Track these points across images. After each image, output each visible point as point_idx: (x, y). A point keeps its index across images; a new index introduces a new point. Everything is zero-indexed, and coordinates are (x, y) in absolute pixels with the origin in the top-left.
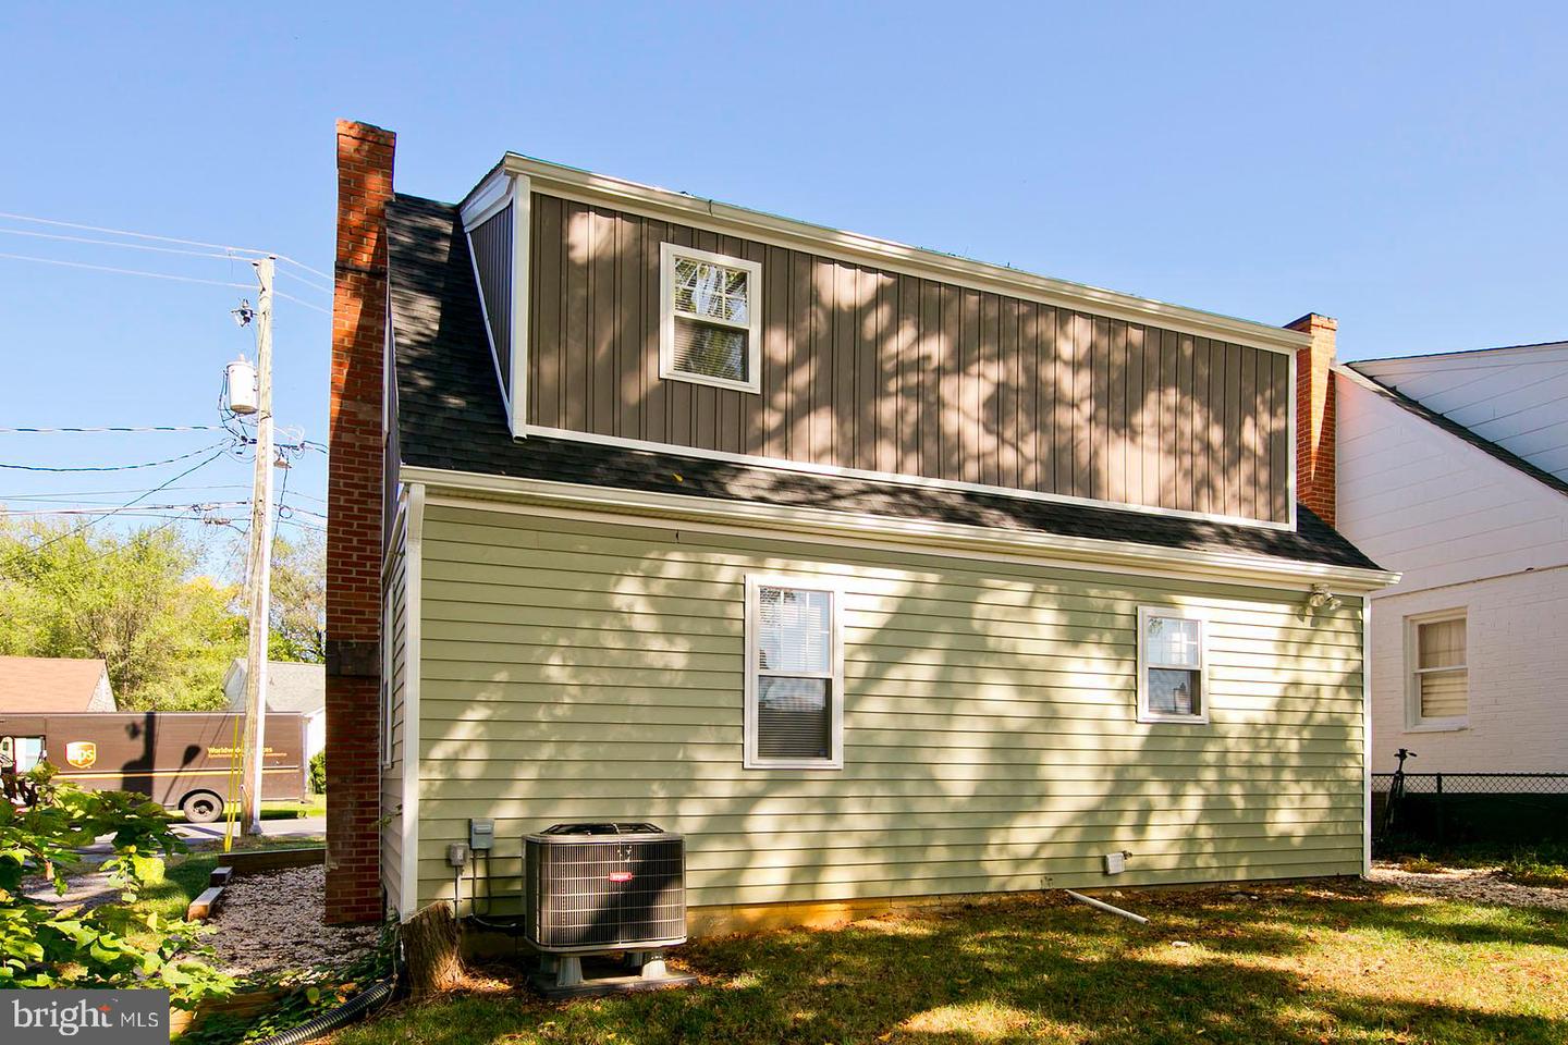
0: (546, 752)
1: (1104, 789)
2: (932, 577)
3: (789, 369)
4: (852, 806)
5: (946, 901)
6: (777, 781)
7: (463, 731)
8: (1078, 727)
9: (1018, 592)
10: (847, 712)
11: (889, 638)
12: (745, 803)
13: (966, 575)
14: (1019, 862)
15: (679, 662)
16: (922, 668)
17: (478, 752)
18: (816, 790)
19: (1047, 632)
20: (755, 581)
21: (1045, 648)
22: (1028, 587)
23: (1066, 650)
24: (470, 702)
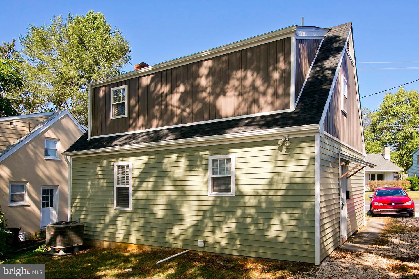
0: (87, 205)
1: (199, 218)
2: (153, 157)
3: (135, 106)
4: (136, 220)
5: (157, 248)
6: (122, 212)
7: (77, 201)
8: (192, 198)
9: (173, 157)
10: (133, 195)
11: (143, 175)
12: (116, 217)
13: (162, 154)
14: (176, 239)
15: (105, 185)
16: (150, 182)
17: (78, 205)
18: (128, 215)
19: (182, 168)
20: (116, 164)
21: (181, 173)
22: (176, 155)
23: (188, 173)
24: (77, 195)
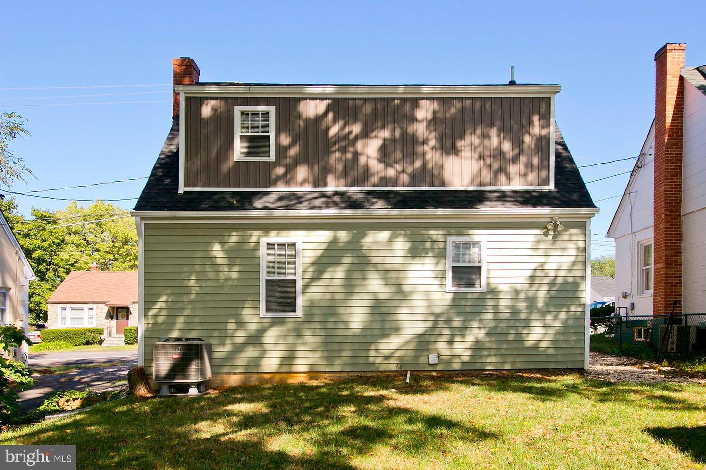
0: (187, 312)
1: (429, 324)
2: (344, 232)
3: (287, 148)
4: (307, 333)
5: (350, 374)
6: (275, 322)
7: (159, 305)
8: (415, 296)
9: (384, 236)
10: (303, 293)
11: (324, 261)
12: (262, 331)
13: (360, 230)
14: (387, 358)
15: (235, 275)
16: (339, 272)
17: (164, 313)
18: (290, 326)
19: (400, 253)
20: (264, 241)
21: (399, 260)
22: (388, 232)
23: (409, 260)
24: (160, 295)
